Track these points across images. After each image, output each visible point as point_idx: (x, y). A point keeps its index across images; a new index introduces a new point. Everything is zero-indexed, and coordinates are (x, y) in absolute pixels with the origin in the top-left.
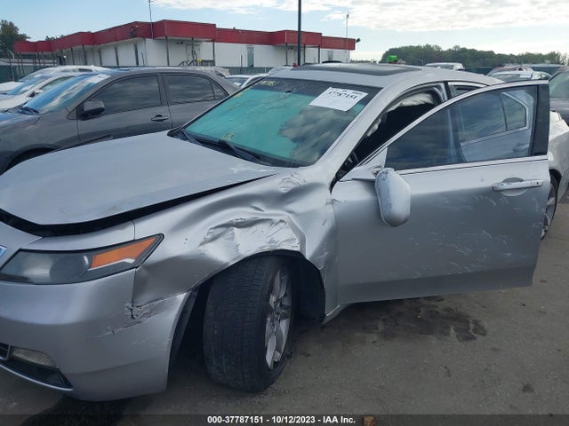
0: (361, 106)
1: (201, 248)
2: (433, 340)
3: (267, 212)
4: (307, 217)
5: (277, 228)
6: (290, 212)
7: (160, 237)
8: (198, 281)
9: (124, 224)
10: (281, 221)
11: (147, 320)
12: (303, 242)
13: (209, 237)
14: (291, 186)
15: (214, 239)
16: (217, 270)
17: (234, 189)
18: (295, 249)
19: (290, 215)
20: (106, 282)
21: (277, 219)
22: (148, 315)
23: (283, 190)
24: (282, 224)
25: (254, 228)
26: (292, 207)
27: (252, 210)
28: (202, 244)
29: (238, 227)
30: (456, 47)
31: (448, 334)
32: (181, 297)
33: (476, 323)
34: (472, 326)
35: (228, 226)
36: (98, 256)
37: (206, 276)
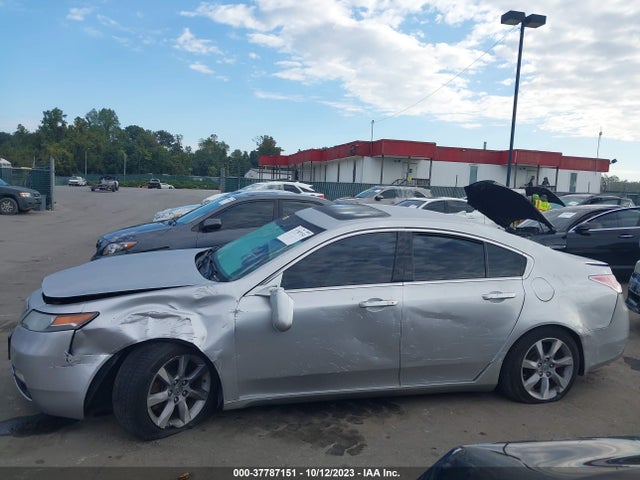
1: (121, 326)
3: (180, 311)
5: (183, 322)
6: (200, 314)
7: (97, 314)
8: (117, 349)
10: (188, 319)
11: (76, 365)
13: (129, 320)
14: (204, 295)
15: (132, 322)
16: (129, 343)
19: (197, 315)
21: (185, 317)
25: (164, 320)
26: (201, 310)
27: (168, 308)
28: (122, 324)
29: (153, 317)
32: (104, 357)
34: (354, 447)
35: (145, 315)
37: (122, 346)
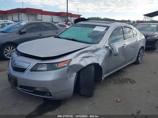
0: (106, 31)
1: (80, 62)
2: (125, 84)
3: (91, 54)
4: (99, 56)
5: (94, 58)
6: (96, 54)
7: (71, 60)
9: (64, 57)
10: (94, 56)
11: (69, 79)
12: (99, 61)
15: (82, 60)
16: (83, 67)
17: (84, 49)
18: (98, 63)
19: (96, 55)
20: (63, 69)
21: (93, 56)
22: (69, 78)
23: (94, 49)
24: (94, 57)
25: (89, 58)
27: (88, 54)
28: (79, 61)
29: (86, 58)
30: (105, 18)
31: (128, 83)
32: (75, 74)
33: (133, 80)
34: (133, 81)
35: (84, 57)
36: (59, 64)
37: (80, 69)
